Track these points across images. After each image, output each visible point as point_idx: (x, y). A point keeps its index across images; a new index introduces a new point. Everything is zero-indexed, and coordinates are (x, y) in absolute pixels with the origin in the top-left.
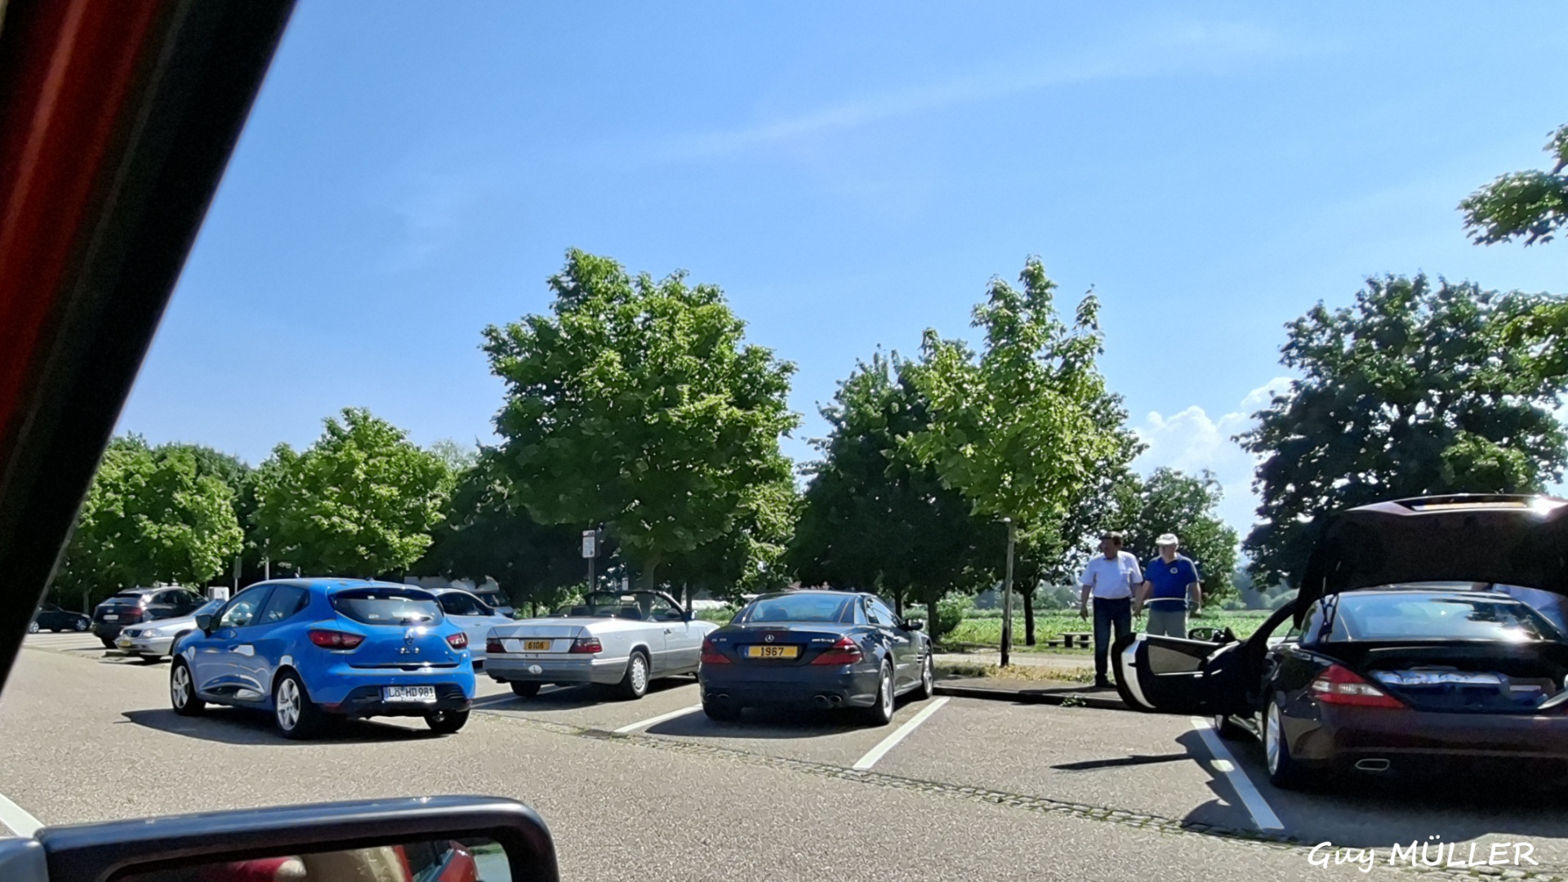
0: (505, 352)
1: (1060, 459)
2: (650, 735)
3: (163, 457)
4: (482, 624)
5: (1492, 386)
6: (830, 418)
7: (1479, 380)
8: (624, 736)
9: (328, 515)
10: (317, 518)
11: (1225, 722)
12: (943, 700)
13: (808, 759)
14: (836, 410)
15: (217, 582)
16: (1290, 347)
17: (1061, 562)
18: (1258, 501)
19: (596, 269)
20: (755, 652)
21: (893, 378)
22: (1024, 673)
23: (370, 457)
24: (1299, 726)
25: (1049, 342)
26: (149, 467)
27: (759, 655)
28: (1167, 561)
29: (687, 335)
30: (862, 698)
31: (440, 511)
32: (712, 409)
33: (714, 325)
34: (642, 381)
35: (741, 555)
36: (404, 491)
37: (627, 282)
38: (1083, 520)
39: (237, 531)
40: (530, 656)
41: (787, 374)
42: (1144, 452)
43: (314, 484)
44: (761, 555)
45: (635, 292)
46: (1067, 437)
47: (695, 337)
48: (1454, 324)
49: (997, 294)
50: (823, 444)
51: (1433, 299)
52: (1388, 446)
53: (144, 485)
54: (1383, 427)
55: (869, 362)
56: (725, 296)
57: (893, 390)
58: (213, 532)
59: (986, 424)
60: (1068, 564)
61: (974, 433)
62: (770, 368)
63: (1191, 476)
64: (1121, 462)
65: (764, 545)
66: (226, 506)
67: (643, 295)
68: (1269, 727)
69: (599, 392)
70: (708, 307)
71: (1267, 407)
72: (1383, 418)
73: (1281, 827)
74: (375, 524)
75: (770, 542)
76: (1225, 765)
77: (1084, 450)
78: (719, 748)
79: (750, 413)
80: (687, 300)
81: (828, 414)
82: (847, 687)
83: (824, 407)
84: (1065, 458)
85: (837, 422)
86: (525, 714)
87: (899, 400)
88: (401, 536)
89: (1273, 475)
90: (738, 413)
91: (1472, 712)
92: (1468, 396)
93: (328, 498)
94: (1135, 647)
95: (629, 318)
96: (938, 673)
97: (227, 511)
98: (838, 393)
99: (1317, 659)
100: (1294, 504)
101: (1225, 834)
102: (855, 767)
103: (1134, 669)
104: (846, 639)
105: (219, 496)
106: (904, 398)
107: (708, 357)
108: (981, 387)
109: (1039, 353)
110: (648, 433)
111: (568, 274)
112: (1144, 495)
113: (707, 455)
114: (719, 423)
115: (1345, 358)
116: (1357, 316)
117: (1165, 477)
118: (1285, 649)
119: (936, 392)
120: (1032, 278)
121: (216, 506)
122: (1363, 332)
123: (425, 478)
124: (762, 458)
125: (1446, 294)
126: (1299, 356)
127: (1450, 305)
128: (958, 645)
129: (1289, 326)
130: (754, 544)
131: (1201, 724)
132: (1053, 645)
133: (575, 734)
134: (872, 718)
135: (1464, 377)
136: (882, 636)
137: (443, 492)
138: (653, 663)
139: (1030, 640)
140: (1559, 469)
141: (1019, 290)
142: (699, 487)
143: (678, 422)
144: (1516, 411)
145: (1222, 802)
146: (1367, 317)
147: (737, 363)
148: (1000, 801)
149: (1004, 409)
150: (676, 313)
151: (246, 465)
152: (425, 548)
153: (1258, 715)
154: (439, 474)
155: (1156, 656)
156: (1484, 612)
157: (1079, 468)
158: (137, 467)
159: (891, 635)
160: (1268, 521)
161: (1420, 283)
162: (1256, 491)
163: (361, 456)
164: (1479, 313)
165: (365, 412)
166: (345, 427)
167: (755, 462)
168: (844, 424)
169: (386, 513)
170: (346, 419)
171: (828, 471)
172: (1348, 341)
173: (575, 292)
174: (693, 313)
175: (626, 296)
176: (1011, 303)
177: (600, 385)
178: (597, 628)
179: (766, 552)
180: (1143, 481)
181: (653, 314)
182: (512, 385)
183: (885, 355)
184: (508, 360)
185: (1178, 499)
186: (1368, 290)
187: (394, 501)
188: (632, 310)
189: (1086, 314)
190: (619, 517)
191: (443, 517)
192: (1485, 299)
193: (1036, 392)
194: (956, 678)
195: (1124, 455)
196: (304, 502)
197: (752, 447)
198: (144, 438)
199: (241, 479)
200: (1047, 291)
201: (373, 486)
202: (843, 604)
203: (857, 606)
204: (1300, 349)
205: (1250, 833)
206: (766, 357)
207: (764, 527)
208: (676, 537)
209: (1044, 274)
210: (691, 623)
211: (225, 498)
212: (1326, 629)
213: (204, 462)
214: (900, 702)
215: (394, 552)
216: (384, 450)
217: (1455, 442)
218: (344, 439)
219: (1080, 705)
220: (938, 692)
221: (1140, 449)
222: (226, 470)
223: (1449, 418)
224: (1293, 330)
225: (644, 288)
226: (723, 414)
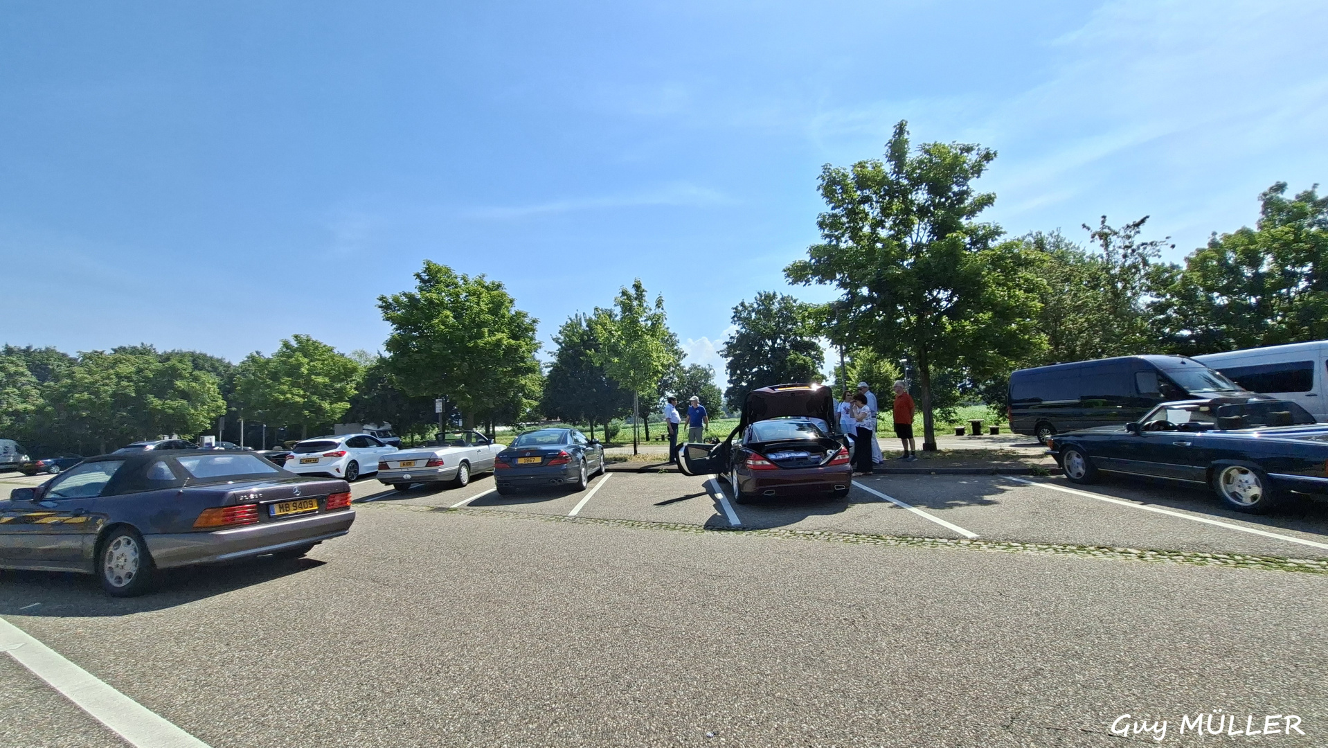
0: (391, 309)
1: (653, 364)
2: (469, 507)
3: (168, 359)
4: (378, 451)
5: (800, 333)
6: (557, 342)
7: (795, 332)
8: (455, 510)
9: (283, 393)
10: (276, 395)
11: (720, 476)
12: (610, 474)
13: (547, 513)
14: (560, 339)
15: (207, 433)
16: (734, 317)
17: (656, 404)
18: (728, 377)
19: (439, 270)
20: (521, 461)
21: (584, 324)
22: (643, 458)
23: (311, 361)
24: (743, 478)
25: (645, 315)
26: (156, 365)
27: (523, 462)
28: (695, 407)
29: (487, 304)
30: (572, 479)
31: (356, 389)
32: (500, 340)
33: (499, 301)
34: (464, 325)
35: (518, 406)
36: (333, 379)
37: (456, 278)
38: (666, 386)
39: (221, 402)
40: (404, 470)
41: (535, 324)
42: (686, 357)
43: (275, 376)
44: (528, 405)
45: (461, 282)
46: (655, 355)
47: (491, 305)
48: (786, 310)
49: (624, 293)
50: (555, 354)
51: (779, 301)
52: (769, 356)
53: (152, 376)
54: (767, 348)
55: (573, 317)
56: (505, 287)
57: (585, 330)
58: (203, 404)
59: (622, 348)
60: (661, 404)
61: (618, 353)
62: (527, 321)
63: (704, 367)
64: (678, 361)
65: (529, 401)
66: (214, 389)
67: (464, 284)
68: (734, 478)
69: (442, 331)
70: (497, 292)
71: (728, 340)
72: (767, 345)
73: (739, 523)
74: (315, 398)
75: (532, 399)
76: (720, 496)
77: (662, 360)
78: (504, 511)
79: (518, 342)
80: (487, 288)
81: (557, 340)
82: (565, 475)
83: (554, 337)
84: (655, 364)
85: (560, 344)
86: (400, 502)
87: (588, 335)
88: (331, 404)
89: (732, 367)
90: (513, 342)
91: (799, 468)
92: (793, 337)
93: (284, 384)
94: (683, 448)
95: (458, 295)
96: (607, 461)
97: (214, 391)
98: (560, 331)
99: (748, 451)
100: (740, 379)
101: (719, 530)
102: (570, 514)
103: (684, 458)
104: (564, 452)
105: (209, 383)
106: (589, 334)
107: (497, 315)
108: (619, 333)
109: (642, 319)
110: (469, 351)
111: (425, 272)
112: (688, 375)
113: (498, 362)
114: (504, 347)
115: (753, 322)
116: (755, 306)
117: (695, 367)
118: (737, 446)
119: (600, 335)
120: (637, 287)
121: (206, 388)
122: (758, 312)
123: (347, 372)
124: (525, 362)
125: (783, 299)
126: (738, 320)
127: (785, 303)
128: (618, 443)
129: (733, 308)
130: (525, 400)
131: (712, 477)
132: (657, 440)
133: (428, 511)
134: (578, 488)
135: (791, 330)
136: (580, 449)
137: (357, 378)
138: (472, 467)
139: (648, 439)
140: (822, 364)
141: (632, 292)
142: (494, 377)
143: (483, 346)
144: (807, 342)
145: (719, 514)
146: (759, 307)
147: (512, 318)
148: (633, 525)
149: (629, 342)
150: (481, 294)
151: (229, 363)
152: (346, 409)
153: (730, 473)
154: (355, 370)
155: (692, 451)
156: (801, 427)
157: (660, 368)
158: (146, 366)
159: (584, 447)
160: (732, 385)
161: (774, 294)
162: (727, 373)
163: (306, 360)
164: (794, 307)
165: (308, 336)
166: (294, 344)
167: (522, 364)
168: (563, 345)
169: (323, 392)
170: (295, 340)
171: (557, 367)
172: (753, 315)
173: (429, 281)
174: (490, 294)
175: (456, 285)
176: (629, 298)
177: (443, 327)
178: (441, 452)
179: (530, 404)
180: (687, 368)
181: (470, 294)
182: (394, 326)
183: (580, 314)
184: (392, 314)
185: (700, 377)
186: (758, 296)
187: (326, 385)
188: (459, 292)
189: (659, 303)
190: (455, 392)
191: (356, 392)
192: (795, 301)
193: (641, 336)
194: (615, 463)
195: (679, 358)
196: (269, 386)
197: (520, 357)
198: (154, 347)
199: (226, 371)
200: (643, 293)
201: (313, 377)
202: (562, 435)
203: (569, 435)
204: (738, 318)
205: (729, 528)
206: (525, 316)
207: (529, 392)
208: (483, 401)
209: (642, 286)
210: (491, 446)
211: (213, 384)
212: (750, 438)
213: (199, 362)
214: (590, 478)
215: (327, 412)
216: (320, 358)
217: (790, 354)
218: (294, 351)
219: (666, 472)
220: (607, 471)
221: (685, 355)
222: (213, 366)
223: (788, 345)
224: (734, 310)
225: (465, 281)
226: (505, 343)
